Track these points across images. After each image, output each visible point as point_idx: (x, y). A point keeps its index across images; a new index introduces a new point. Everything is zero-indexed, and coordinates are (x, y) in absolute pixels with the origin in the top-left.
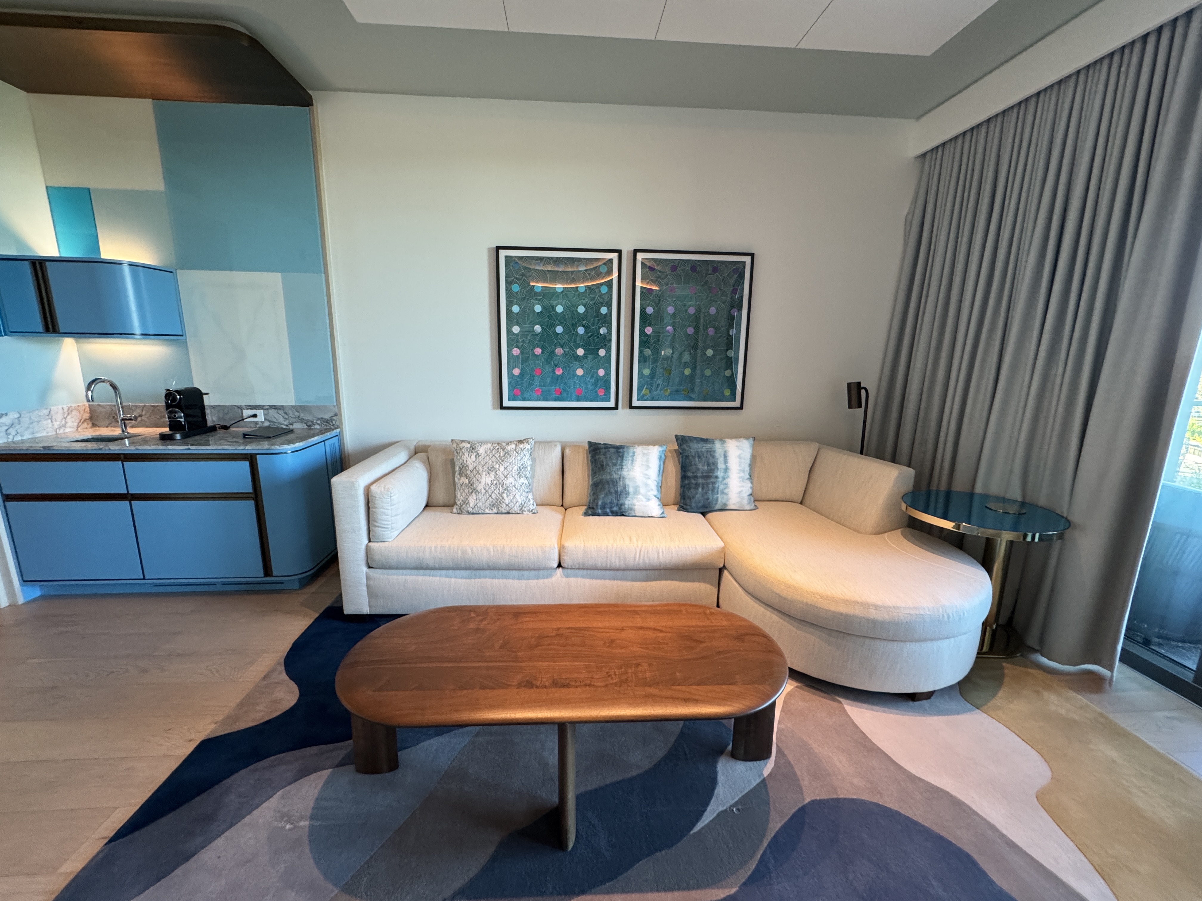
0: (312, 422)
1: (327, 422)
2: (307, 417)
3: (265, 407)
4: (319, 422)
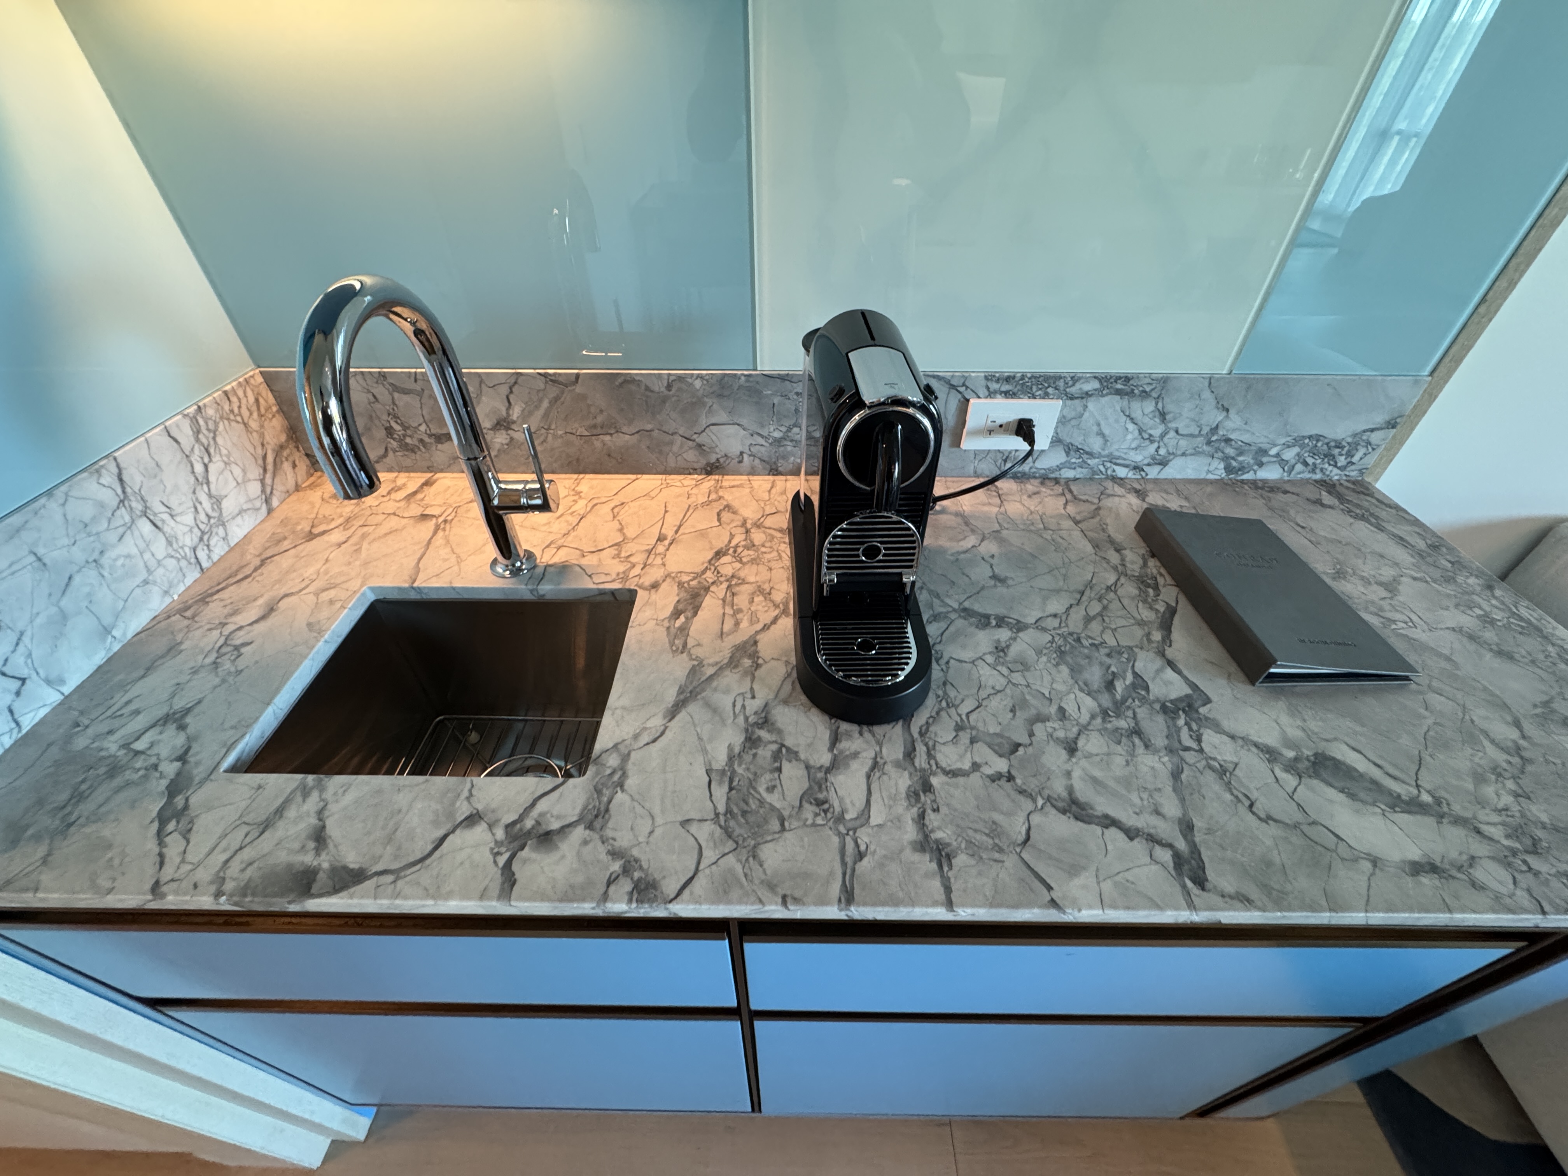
0: (1261, 453)
2: (1256, 432)
3: (1078, 386)
4: (1290, 455)
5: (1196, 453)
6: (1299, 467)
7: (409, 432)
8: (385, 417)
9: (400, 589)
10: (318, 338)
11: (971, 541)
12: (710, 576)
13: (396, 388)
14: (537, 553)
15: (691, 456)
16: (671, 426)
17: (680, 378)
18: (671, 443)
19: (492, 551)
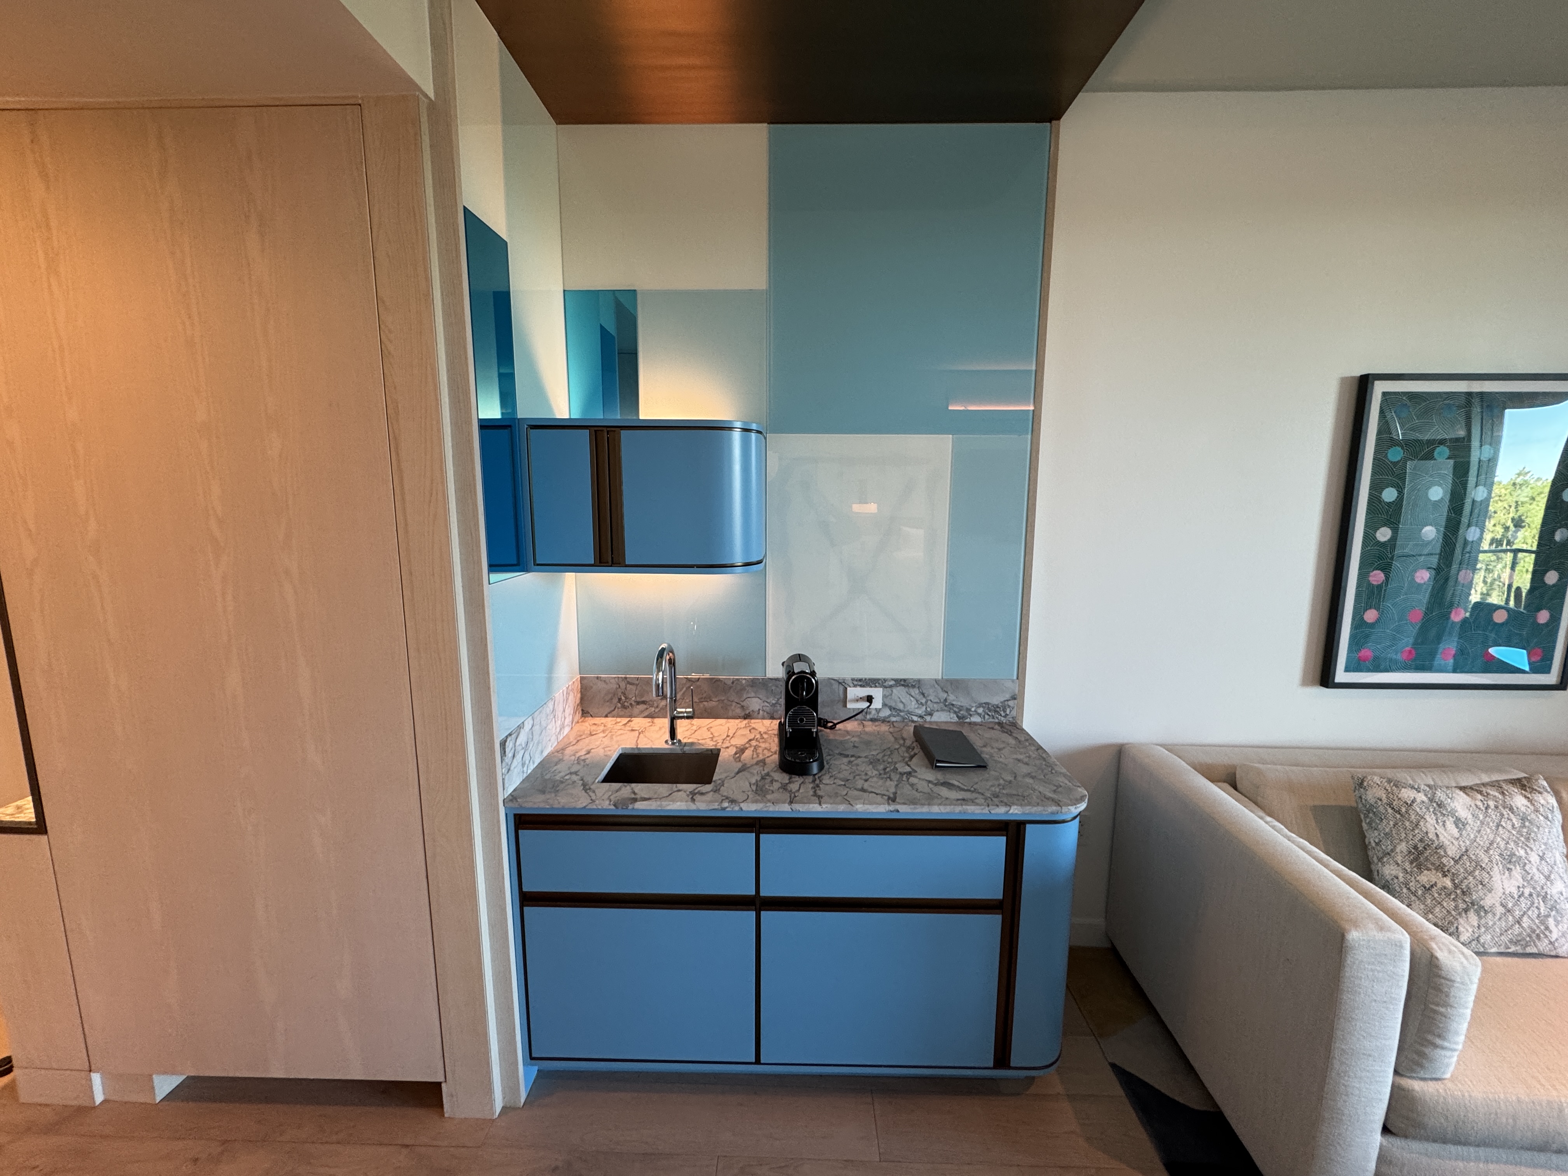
0: (968, 710)
1: (995, 711)
2: (962, 701)
3: (887, 683)
4: (980, 710)
5: (942, 710)
6: (987, 717)
7: (627, 700)
8: (620, 694)
9: (632, 749)
10: (660, 659)
11: (848, 737)
12: (747, 745)
13: (629, 683)
14: (682, 739)
15: (738, 711)
16: (732, 698)
17: (737, 680)
18: (731, 705)
19: (667, 736)
